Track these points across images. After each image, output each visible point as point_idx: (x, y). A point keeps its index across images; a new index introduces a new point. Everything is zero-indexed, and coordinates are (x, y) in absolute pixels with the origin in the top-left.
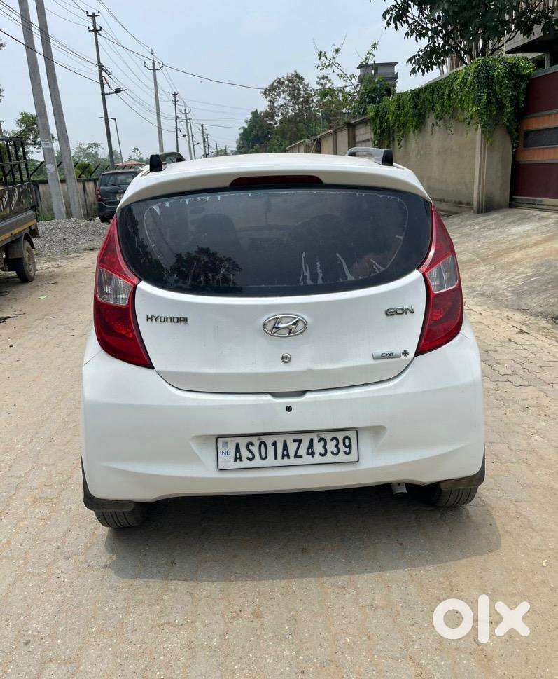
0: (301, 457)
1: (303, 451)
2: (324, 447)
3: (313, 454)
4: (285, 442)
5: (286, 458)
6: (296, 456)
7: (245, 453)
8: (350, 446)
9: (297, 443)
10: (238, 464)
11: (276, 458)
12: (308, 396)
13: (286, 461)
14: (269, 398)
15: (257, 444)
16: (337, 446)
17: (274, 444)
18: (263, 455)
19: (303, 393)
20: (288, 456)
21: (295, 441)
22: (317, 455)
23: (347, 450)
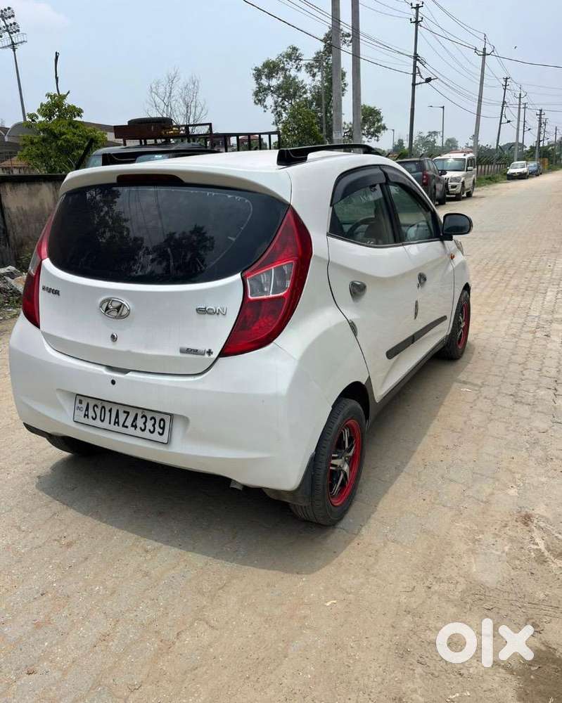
0: (127, 427)
1: (129, 423)
2: (145, 423)
3: (135, 427)
4: (118, 411)
5: (116, 425)
6: (123, 426)
7: (91, 413)
8: (163, 428)
9: (126, 415)
10: (85, 420)
11: (110, 423)
12: (130, 374)
13: (116, 428)
14: (103, 370)
15: (100, 407)
16: (154, 425)
17: (110, 411)
18: (102, 419)
19: (125, 371)
20: (118, 423)
21: (125, 412)
22: (138, 429)
23: (161, 431)
